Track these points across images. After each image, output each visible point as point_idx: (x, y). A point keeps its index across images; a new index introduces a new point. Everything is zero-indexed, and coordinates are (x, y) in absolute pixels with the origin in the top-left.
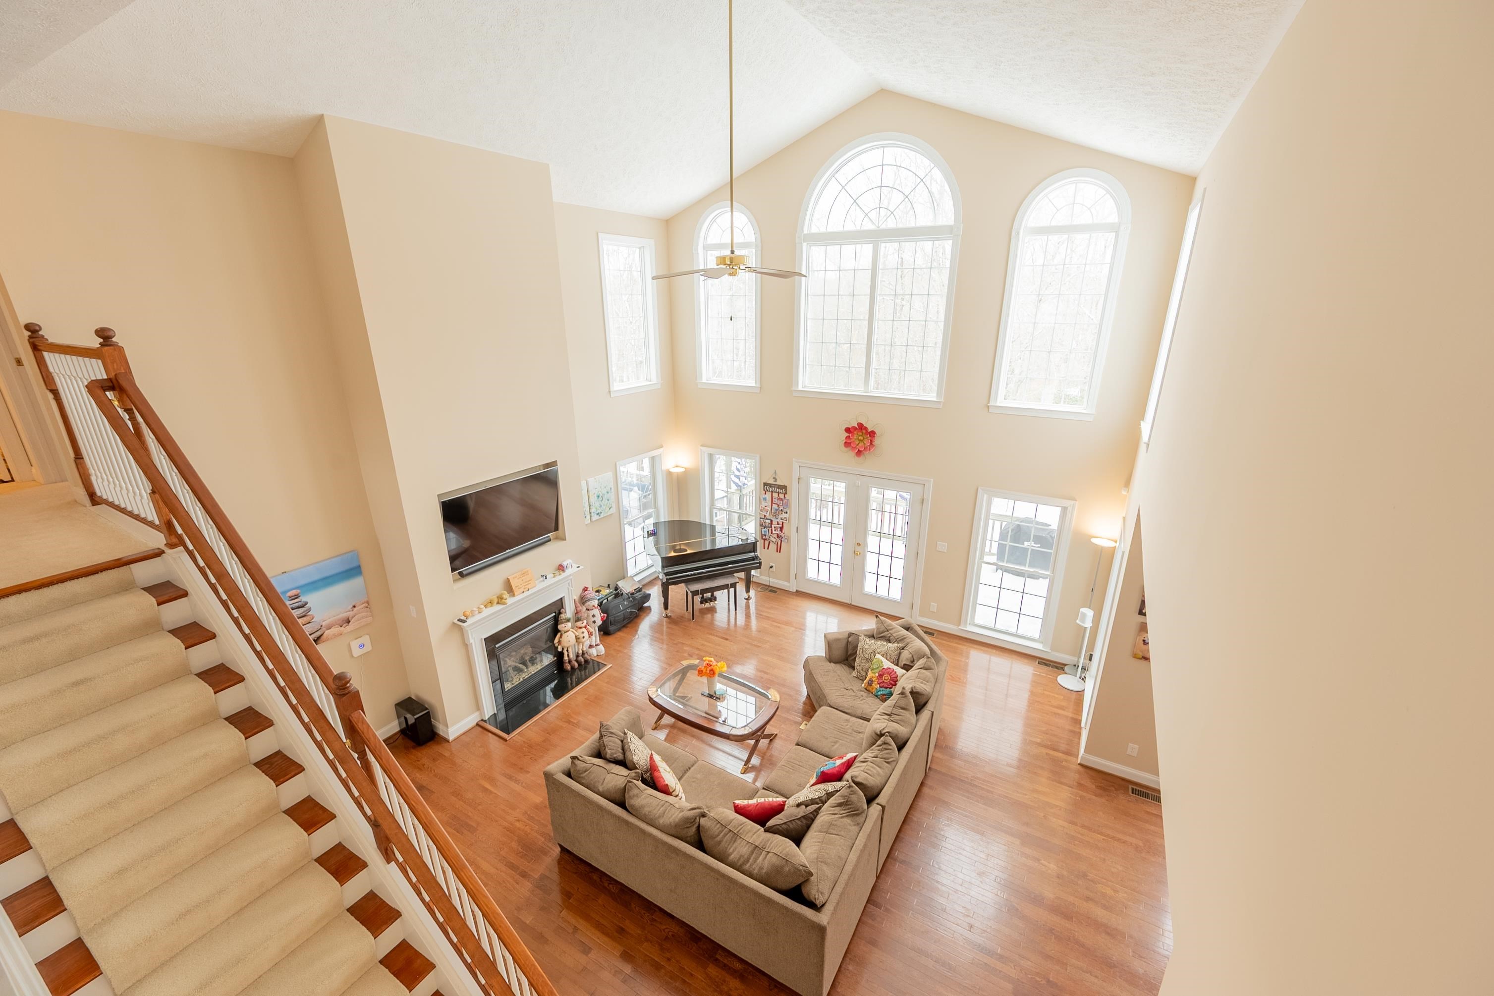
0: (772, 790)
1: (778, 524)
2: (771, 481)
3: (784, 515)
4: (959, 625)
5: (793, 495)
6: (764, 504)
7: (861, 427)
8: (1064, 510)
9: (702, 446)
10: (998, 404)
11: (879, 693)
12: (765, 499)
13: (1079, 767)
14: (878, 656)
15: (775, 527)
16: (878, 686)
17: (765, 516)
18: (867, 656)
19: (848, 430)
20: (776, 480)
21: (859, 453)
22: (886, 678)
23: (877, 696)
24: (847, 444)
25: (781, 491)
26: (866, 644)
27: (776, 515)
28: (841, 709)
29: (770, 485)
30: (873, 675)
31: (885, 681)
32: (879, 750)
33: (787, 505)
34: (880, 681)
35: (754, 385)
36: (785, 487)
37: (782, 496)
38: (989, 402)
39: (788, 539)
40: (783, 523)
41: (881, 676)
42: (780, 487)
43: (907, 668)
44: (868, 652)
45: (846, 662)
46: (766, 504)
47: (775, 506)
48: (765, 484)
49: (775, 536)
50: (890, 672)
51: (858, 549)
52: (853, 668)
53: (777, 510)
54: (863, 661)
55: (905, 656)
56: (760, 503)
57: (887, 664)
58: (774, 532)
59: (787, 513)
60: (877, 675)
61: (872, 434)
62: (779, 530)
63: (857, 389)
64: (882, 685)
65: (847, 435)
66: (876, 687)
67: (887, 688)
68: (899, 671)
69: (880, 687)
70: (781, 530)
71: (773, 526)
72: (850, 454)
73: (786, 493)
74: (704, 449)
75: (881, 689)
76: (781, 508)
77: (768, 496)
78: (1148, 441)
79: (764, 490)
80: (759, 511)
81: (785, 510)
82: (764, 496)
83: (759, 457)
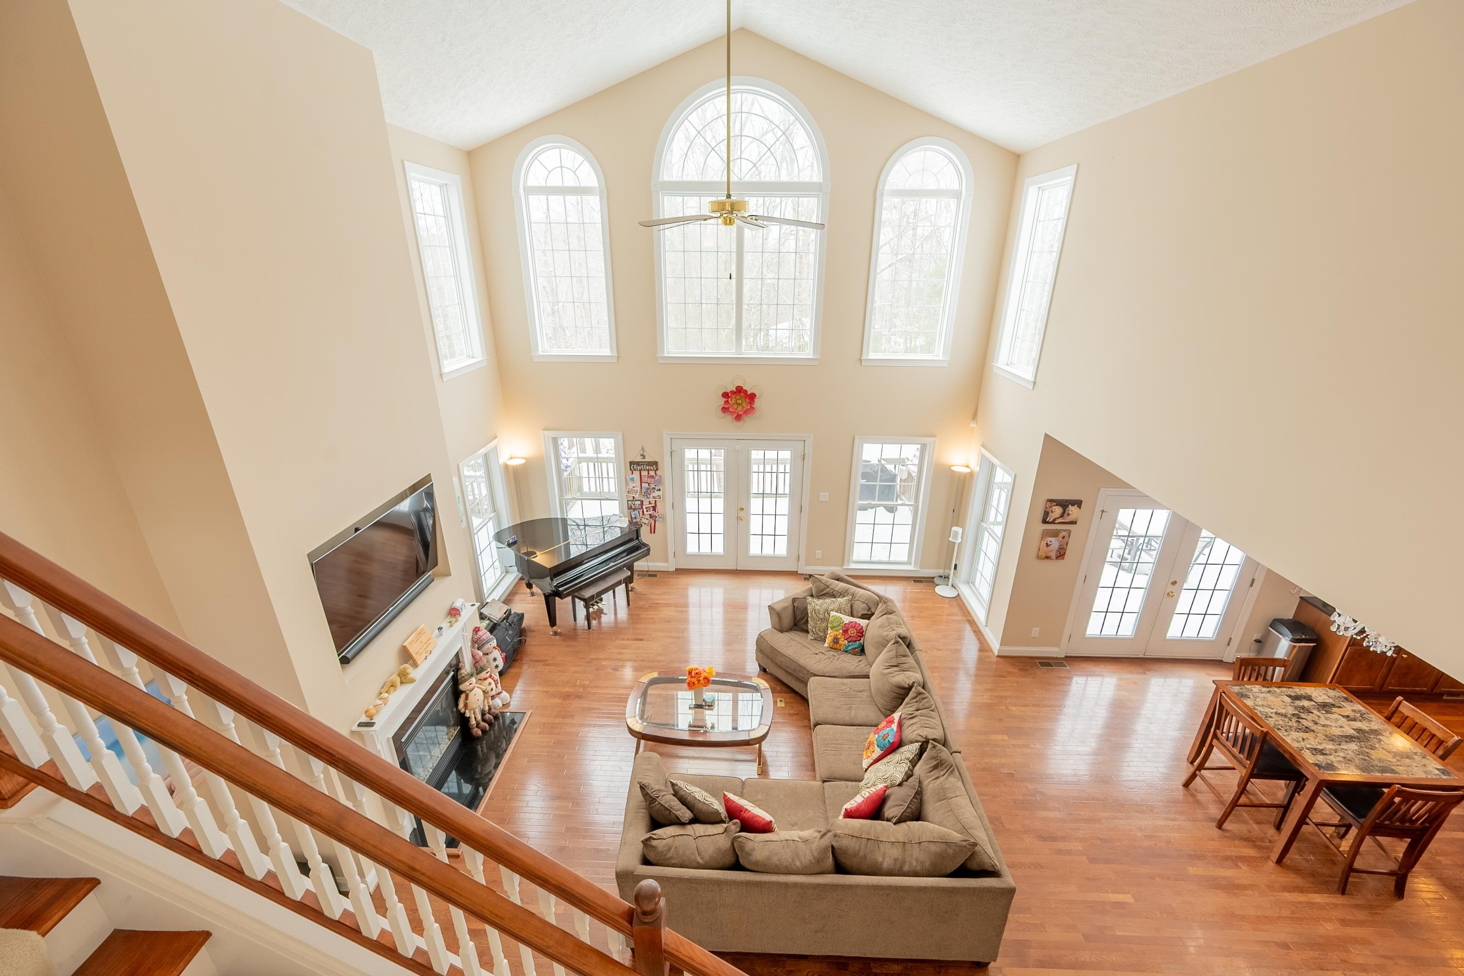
0: (835, 779)
1: (650, 503)
2: (639, 459)
3: (657, 493)
4: (843, 564)
5: (665, 470)
6: (631, 485)
7: (739, 390)
8: (924, 446)
9: (543, 430)
10: (870, 357)
11: (849, 648)
12: (632, 480)
13: (999, 659)
14: (833, 614)
15: (646, 508)
16: (846, 641)
17: (633, 497)
18: (821, 616)
19: (725, 395)
20: (644, 456)
21: (738, 418)
22: (852, 632)
23: (846, 652)
24: (725, 410)
25: (652, 468)
26: (815, 605)
27: (647, 494)
28: (827, 675)
29: (638, 463)
30: (837, 633)
31: (852, 635)
32: (917, 702)
33: (660, 481)
34: (847, 636)
35: (609, 354)
36: (656, 463)
37: (652, 473)
38: (861, 357)
39: (663, 518)
40: (655, 501)
41: (845, 631)
42: (649, 464)
43: (867, 616)
44: (821, 612)
45: (795, 628)
46: (634, 485)
47: (645, 485)
48: (631, 463)
49: (648, 517)
50: (854, 625)
51: (741, 514)
52: (807, 632)
53: (648, 489)
54: (818, 622)
55: (860, 607)
56: (627, 483)
57: (847, 619)
58: (645, 513)
59: (660, 490)
60: (841, 631)
61: (752, 397)
62: (651, 510)
63: (728, 351)
64: (849, 640)
65: (724, 400)
66: (844, 643)
67: (856, 641)
68: (863, 622)
69: (848, 642)
70: (654, 508)
71: (644, 507)
72: (729, 419)
73: (657, 469)
74: (546, 433)
75: (850, 644)
76: (653, 486)
77: (636, 475)
78: (1033, 380)
79: (631, 469)
80: (625, 493)
81: (657, 488)
82: (631, 476)
83: (621, 434)
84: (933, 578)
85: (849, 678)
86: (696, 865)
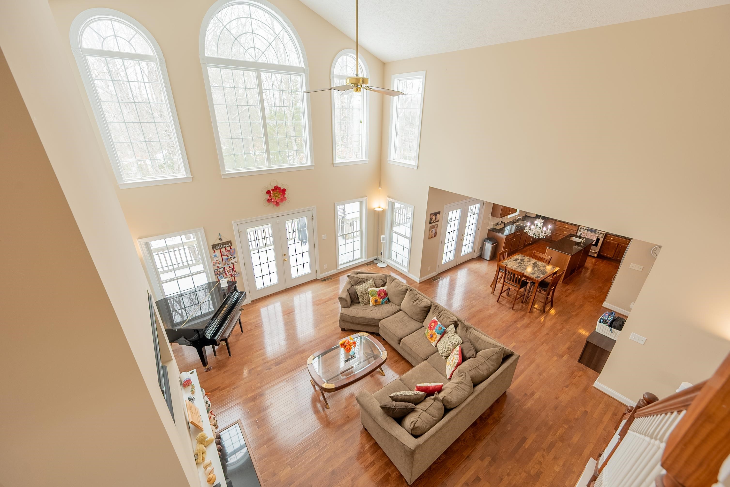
1: (230, 267)
2: (218, 242)
3: (233, 260)
4: (336, 268)
5: (237, 246)
6: (215, 259)
7: (276, 188)
8: (361, 203)
9: (137, 239)
10: (337, 162)
11: (384, 302)
12: (216, 256)
14: (369, 289)
15: (228, 271)
16: (381, 299)
17: (218, 267)
18: (365, 293)
19: (268, 192)
20: (221, 239)
21: (277, 204)
22: (382, 294)
23: (382, 304)
24: (269, 201)
25: (228, 245)
26: (360, 288)
27: (227, 262)
29: (218, 245)
30: (376, 297)
31: (383, 296)
32: (437, 310)
33: (234, 252)
34: (381, 297)
35: (185, 176)
36: (230, 242)
37: (228, 249)
38: (333, 162)
39: (240, 274)
40: (233, 265)
41: (379, 295)
42: (225, 243)
43: (384, 285)
44: (364, 291)
45: (353, 303)
46: (217, 259)
47: (225, 257)
48: (213, 246)
49: (230, 276)
50: (381, 291)
51: (285, 258)
52: (359, 303)
53: (227, 259)
54: (364, 296)
55: (380, 282)
56: (212, 259)
57: (377, 289)
58: (228, 274)
59: (235, 258)
60: (377, 296)
61: (284, 191)
62: (231, 271)
63: (265, 167)
64: (382, 298)
65: (269, 195)
66: (380, 301)
67: (385, 298)
68: (384, 288)
69: (382, 299)
70: (233, 270)
71: (226, 271)
72: (271, 205)
73: (231, 245)
74: (140, 240)
75: (383, 300)
76: (230, 256)
77: (218, 252)
78: (417, 165)
79: (213, 250)
80: (212, 266)
81: (233, 257)
82: (214, 254)
83: (203, 228)
84: (373, 261)
85: (393, 314)
86: (435, 422)
